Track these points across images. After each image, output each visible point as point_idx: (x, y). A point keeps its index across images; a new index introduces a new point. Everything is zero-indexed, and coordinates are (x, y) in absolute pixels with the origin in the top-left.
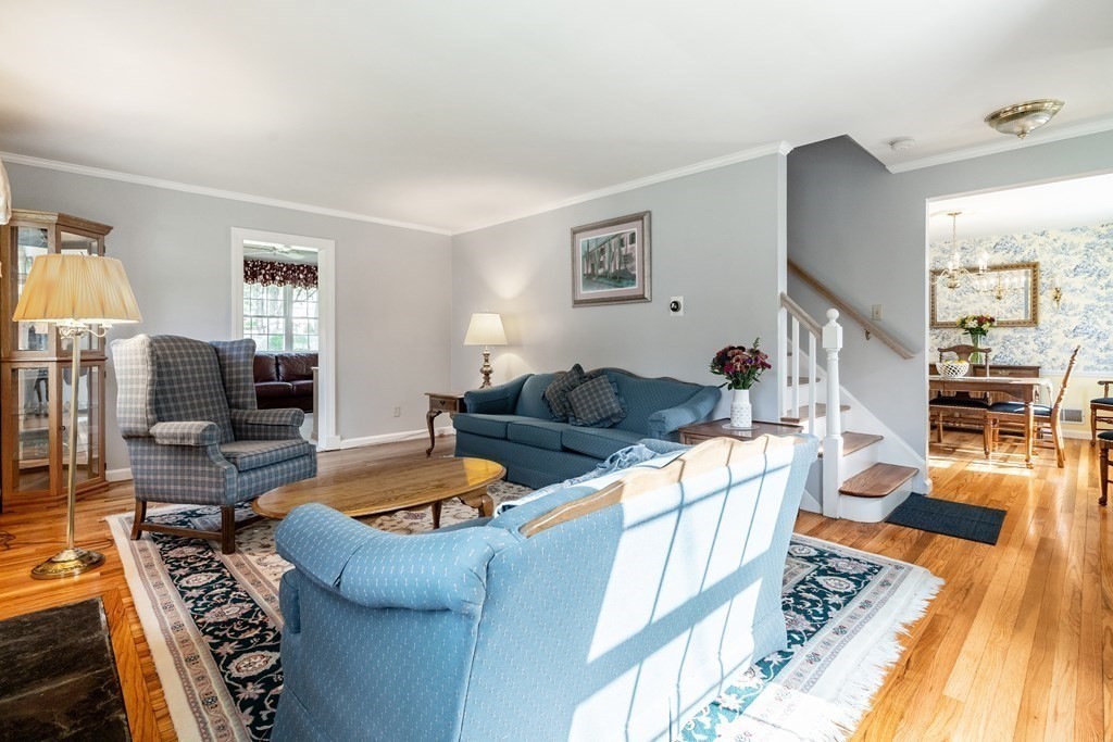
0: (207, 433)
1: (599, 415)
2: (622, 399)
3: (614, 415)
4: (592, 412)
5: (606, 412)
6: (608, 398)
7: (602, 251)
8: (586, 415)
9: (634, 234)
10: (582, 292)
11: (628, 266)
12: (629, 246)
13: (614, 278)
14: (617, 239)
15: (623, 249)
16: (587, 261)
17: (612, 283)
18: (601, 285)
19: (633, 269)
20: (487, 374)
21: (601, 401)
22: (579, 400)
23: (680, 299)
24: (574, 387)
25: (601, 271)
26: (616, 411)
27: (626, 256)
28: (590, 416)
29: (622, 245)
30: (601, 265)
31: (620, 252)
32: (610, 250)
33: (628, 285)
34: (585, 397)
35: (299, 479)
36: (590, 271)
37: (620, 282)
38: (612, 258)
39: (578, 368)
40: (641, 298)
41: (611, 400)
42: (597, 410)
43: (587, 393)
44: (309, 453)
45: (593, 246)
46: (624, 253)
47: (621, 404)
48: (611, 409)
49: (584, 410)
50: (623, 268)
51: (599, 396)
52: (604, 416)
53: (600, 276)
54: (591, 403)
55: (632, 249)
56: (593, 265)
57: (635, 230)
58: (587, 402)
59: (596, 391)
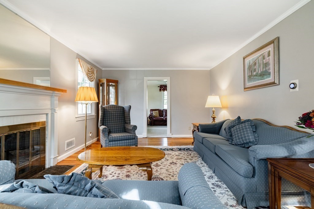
0: (104, 130)
1: (243, 141)
2: (256, 135)
3: (250, 142)
4: (239, 139)
5: (246, 140)
6: (248, 133)
7: (255, 64)
8: (236, 140)
9: (269, 52)
10: (247, 84)
11: (267, 68)
12: (267, 58)
13: (260, 75)
14: (261, 56)
15: (264, 60)
16: (249, 70)
17: (260, 78)
18: (255, 80)
19: (269, 69)
20: (214, 118)
21: (244, 134)
22: (235, 132)
23: (297, 82)
24: (234, 126)
25: (255, 73)
26: (251, 140)
27: (266, 63)
28: (238, 141)
29: (264, 59)
30: (255, 70)
31: (263, 62)
32: (259, 63)
33: (267, 78)
34: (237, 131)
35: (131, 145)
36: (250, 74)
37: (263, 77)
38: (259, 66)
39: (239, 118)
40: (273, 84)
41: (250, 134)
42: (242, 138)
43: (238, 130)
44: (135, 138)
45: (251, 62)
46: (265, 62)
47: (255, 137)
48: (249, 139)
49: (236, 137)
50: (264, 70)
51: (244, 132)
52: (245, 142)
53: (255, 76)
54: (239, 134)
55: (269, 59)
56: (251, 71)
57: (270, 49)
58: (238, 134)
59: (243, 129)
